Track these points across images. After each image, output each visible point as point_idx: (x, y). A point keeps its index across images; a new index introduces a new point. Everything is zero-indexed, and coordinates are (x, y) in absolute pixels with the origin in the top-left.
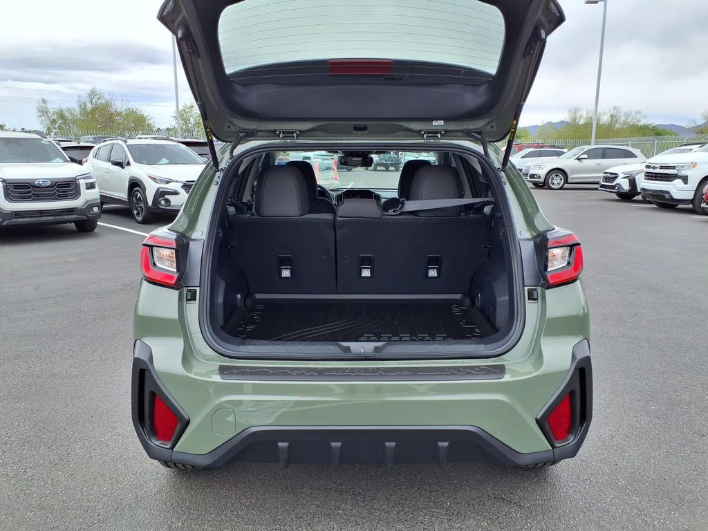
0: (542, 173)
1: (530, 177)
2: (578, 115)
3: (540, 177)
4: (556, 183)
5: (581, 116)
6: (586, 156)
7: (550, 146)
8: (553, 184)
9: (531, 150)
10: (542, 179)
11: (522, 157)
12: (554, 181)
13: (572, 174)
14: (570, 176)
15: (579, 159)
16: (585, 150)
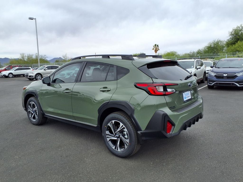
0: (34, 75)
1: (29, 77)
2: (24, 55)
3: (33, 77)
4: (39, 78)
5: (25, 56)
6: (47, 69)
7: (24, 66)
8: (38, 78)
9: (17, 68)
10: (34, 77)
11: (15, 70)
12: (38, 77)
13: (44, 75)
14: (43, 75)
15: (45, 70)
16: (46, 67)
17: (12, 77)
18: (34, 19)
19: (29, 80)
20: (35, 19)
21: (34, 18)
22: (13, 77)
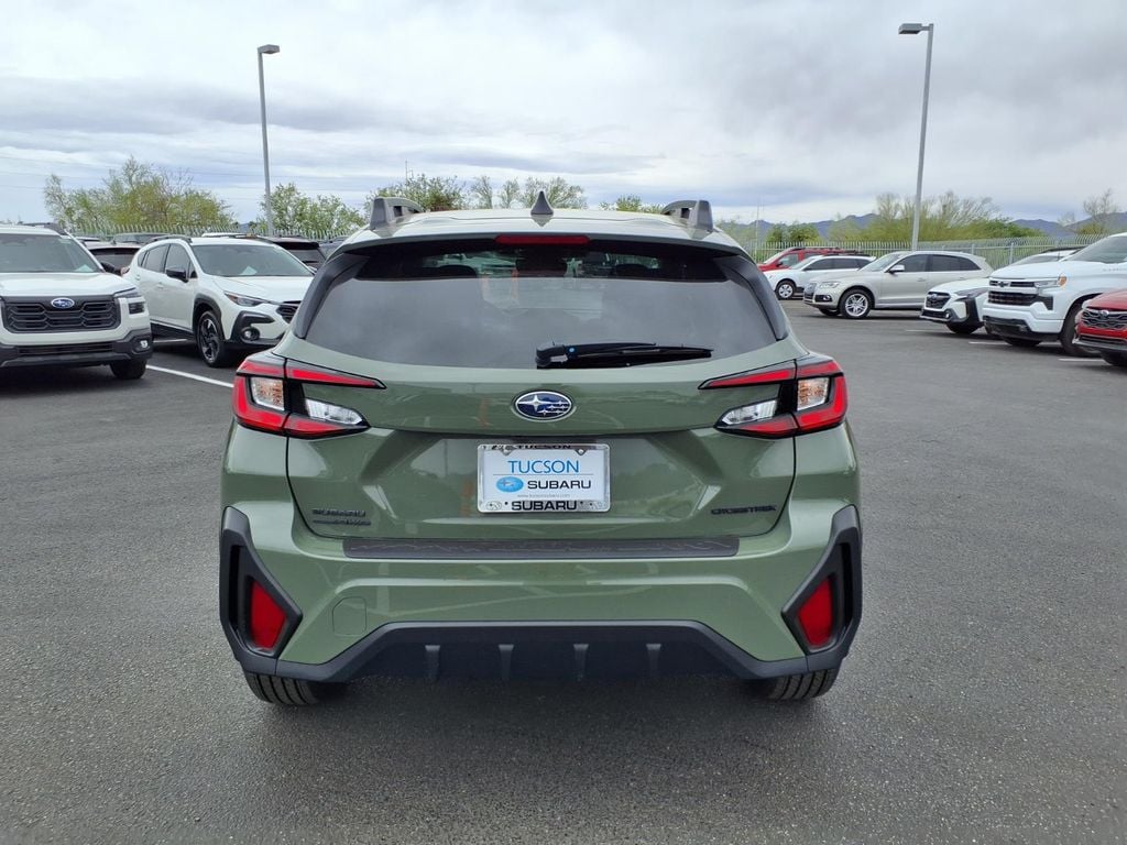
0: (835, 292)
1: (817, 300)
2: (893, 205)
3: (831, 300)
4: (856, 308)
5: (897, 206)
6: (901, 267)
7: (849, 253)
8: (852, 310)
9: (820, 258)
10: (834, 303)
11: (806, 269)
12: (853, 306)
13: (881, 295)
14: (878, 298)
15: (892, 272)
16: (901, 258)
17: (789, 299)
18: (925, 28)
19: (820, 313)
20: (930, 28)
21: (925, 24)
22: (792, 295)
